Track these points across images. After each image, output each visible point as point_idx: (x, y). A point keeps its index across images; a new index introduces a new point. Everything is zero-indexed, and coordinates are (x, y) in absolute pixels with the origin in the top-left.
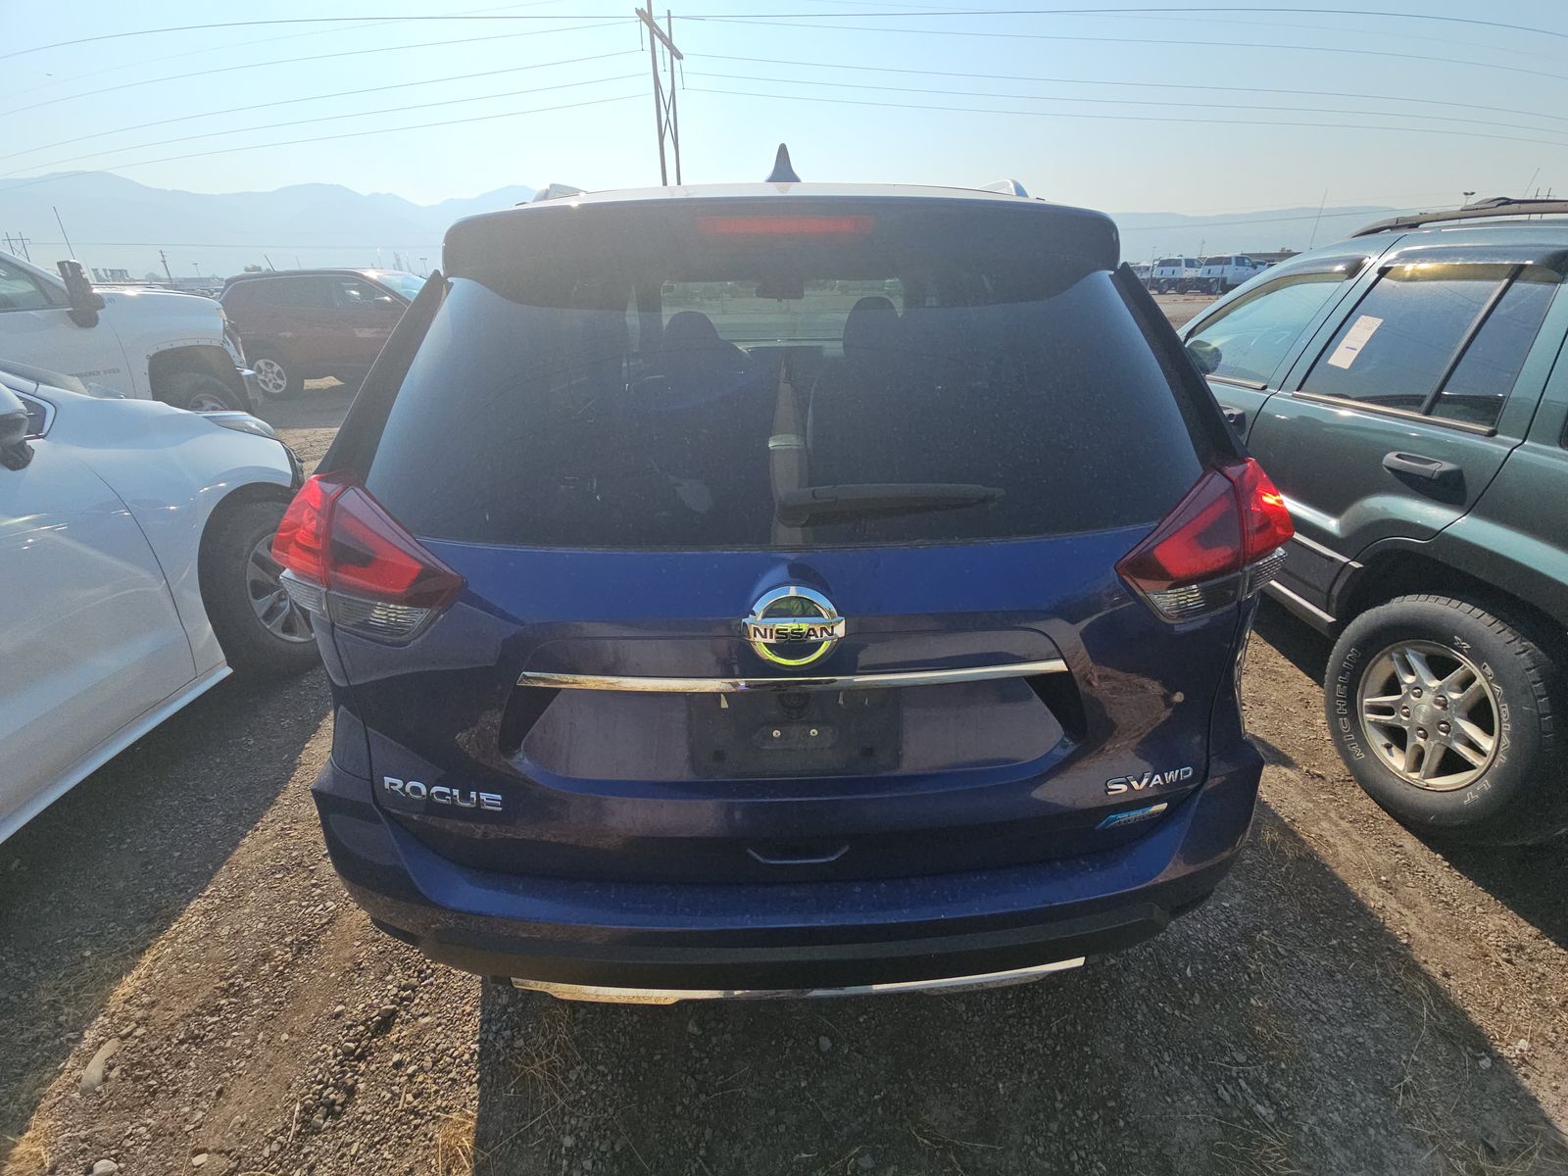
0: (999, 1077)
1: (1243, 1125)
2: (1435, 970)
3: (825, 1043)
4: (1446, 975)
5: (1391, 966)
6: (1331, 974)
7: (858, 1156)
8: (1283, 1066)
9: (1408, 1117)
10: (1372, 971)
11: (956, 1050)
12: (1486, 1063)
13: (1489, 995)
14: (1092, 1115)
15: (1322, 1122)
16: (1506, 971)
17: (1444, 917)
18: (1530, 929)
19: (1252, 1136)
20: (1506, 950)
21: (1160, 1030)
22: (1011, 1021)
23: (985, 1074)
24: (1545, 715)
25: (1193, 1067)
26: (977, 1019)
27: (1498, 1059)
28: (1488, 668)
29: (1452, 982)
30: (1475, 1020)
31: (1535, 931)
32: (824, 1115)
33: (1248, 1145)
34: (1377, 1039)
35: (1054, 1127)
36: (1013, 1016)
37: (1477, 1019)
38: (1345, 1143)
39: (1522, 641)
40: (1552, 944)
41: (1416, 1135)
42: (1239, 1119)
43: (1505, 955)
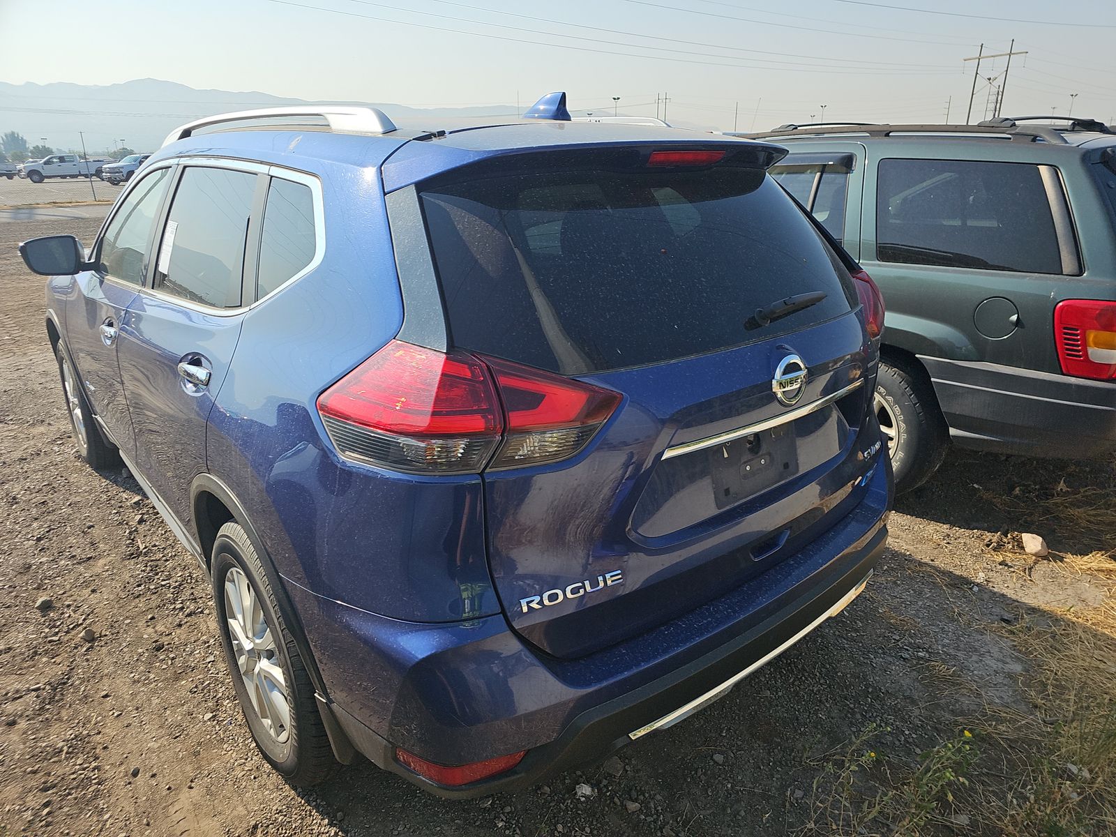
0: (816, 712)
1: (921, 664)
2: (927, 560)
3: (719, 758)
4: (932, 560)
5: (913, 567)
6: (895, 583)
7: (792, 794)
8: (912, 631)
9: (969, 625)
10: (907, 573)
11: (786, 715)
12: (976, 589)
13: (953, 561)
14: (867, 700)
15: (944, 646)
16: (951, 548)
17: (912, 536)
18: (944, 526)
19: (928, 666)
20: (944, 539)
21: (859, 646)
22: (796, 683)
23: (809, 716)
24: (916, 404)
25: (884, 653)
26: (780, 694)
27: (978, 585)
28: (881, 388)
29: (937, 562)
30: (957, 574)
31: (948, 526)
32: (756, 790)
33: (930, 671)
34: (933, 601)
35: (858, 716)
36: (794, 681)
37: (958, 573)
38: (957, 649)
39: (892, 369)
40: (957, 528)
41: (977, 631)
42: (917, 664)
43: (945, 542)
